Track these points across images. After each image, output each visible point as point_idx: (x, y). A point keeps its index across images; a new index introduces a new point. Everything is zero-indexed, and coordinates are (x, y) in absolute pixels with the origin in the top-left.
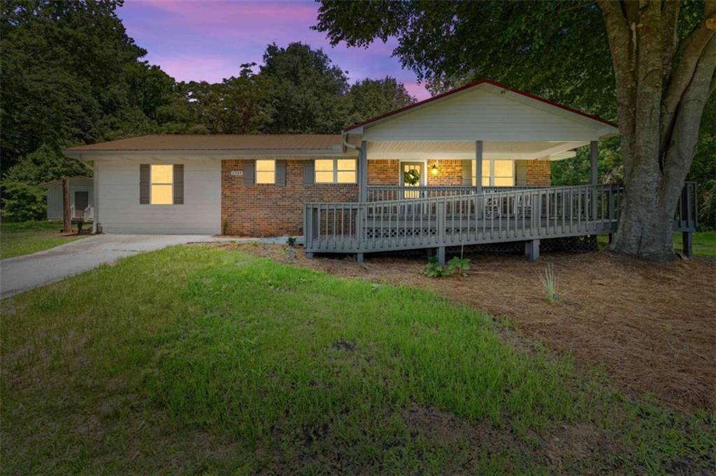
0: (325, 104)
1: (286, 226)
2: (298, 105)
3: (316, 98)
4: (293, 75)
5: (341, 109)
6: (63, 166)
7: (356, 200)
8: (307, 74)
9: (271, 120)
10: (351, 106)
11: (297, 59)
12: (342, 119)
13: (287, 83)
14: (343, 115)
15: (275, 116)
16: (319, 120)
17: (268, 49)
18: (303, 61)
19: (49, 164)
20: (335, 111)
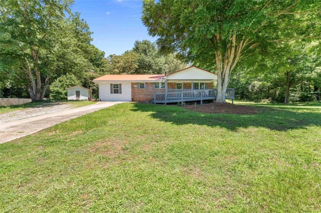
0: (156, 62)
1: (148, 99)
2: (147, 62)
3: (153, 60)
4: (145, 51)
5: (161, 63)
6: (69, 82)
7: (165, 92)
8: (150, 51)
9: (138, 67)
10: (164, 62)
11: (146, 46)
12: (161, 67)
13: (143, 55)
14: (162, 65)
15: (139, 66)
16: (154, 67)
17: (136, 42)
18: (148, 47)
19: (64, 82)
20: (159, 64)
